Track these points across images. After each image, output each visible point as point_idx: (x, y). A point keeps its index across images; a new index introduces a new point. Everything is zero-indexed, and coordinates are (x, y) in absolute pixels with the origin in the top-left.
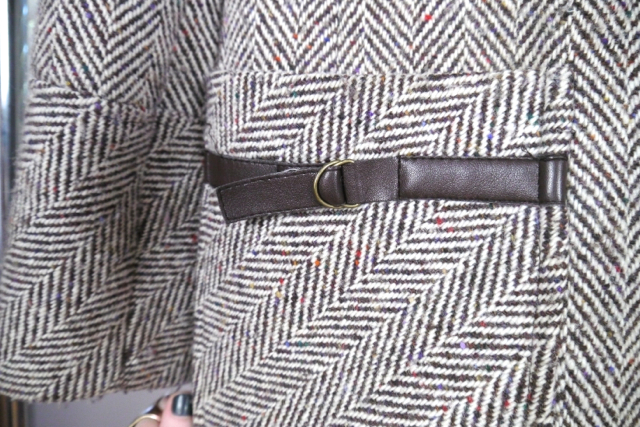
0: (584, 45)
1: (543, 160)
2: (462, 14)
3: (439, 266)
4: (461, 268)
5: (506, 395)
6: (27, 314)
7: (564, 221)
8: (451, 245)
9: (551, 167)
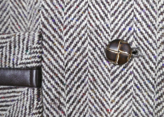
0: (46, 23)
2: (9, 8)
4: (8, 113)
7: (39, 94)
8: (4, 104)
9: (34, 72)
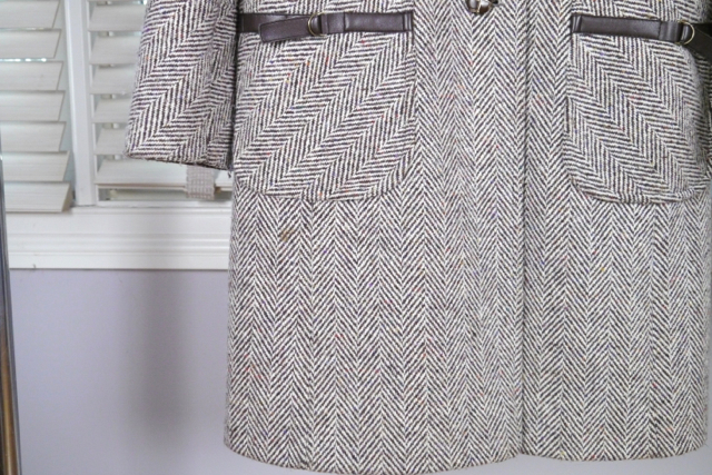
1: (404, 13)
3: (364, 62)
4: (373, 62)
5: (396, 112)
6: (164, 107)
7: (413, 38)
8: (368, 53)
9: (406, 17)
